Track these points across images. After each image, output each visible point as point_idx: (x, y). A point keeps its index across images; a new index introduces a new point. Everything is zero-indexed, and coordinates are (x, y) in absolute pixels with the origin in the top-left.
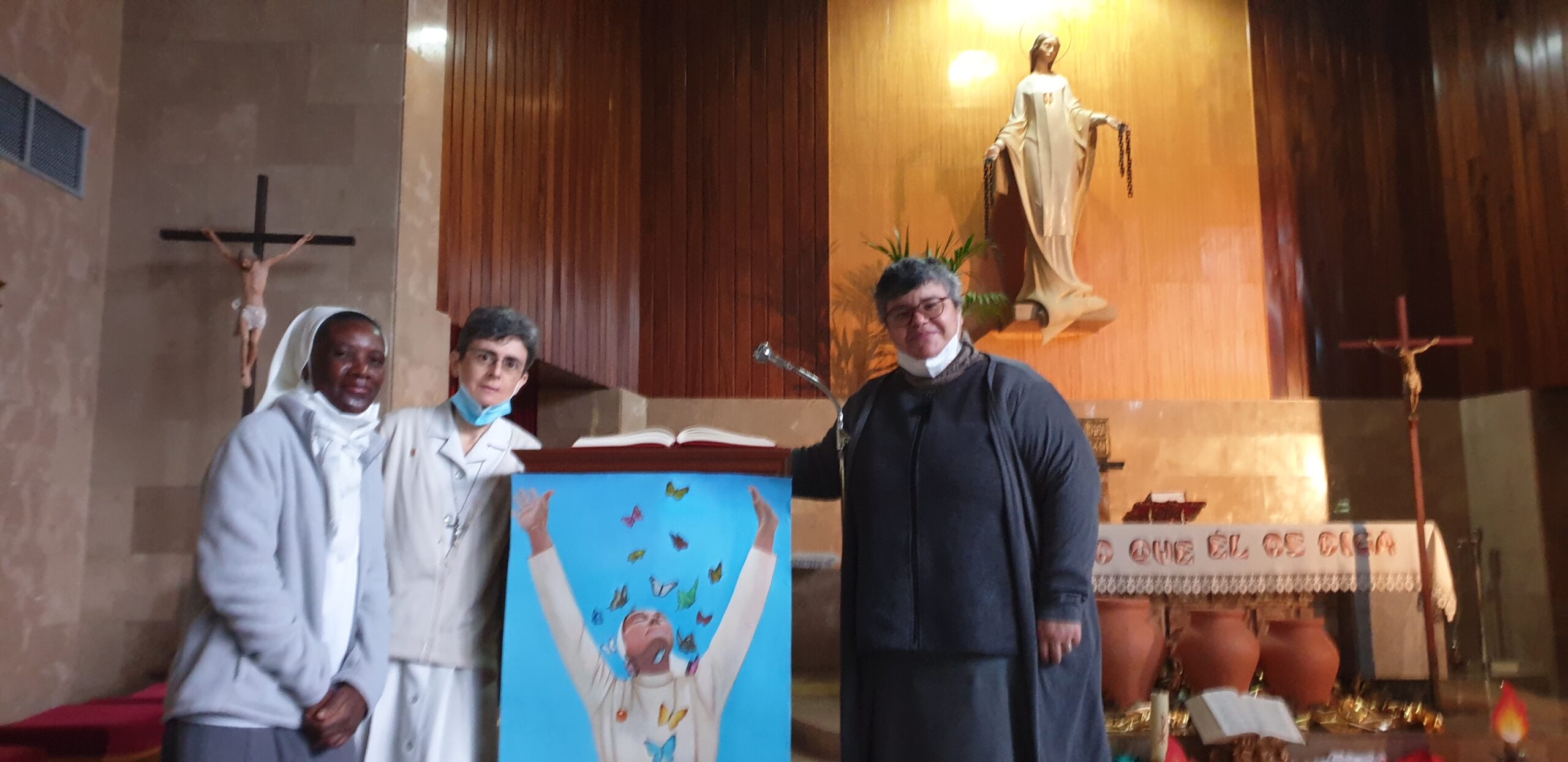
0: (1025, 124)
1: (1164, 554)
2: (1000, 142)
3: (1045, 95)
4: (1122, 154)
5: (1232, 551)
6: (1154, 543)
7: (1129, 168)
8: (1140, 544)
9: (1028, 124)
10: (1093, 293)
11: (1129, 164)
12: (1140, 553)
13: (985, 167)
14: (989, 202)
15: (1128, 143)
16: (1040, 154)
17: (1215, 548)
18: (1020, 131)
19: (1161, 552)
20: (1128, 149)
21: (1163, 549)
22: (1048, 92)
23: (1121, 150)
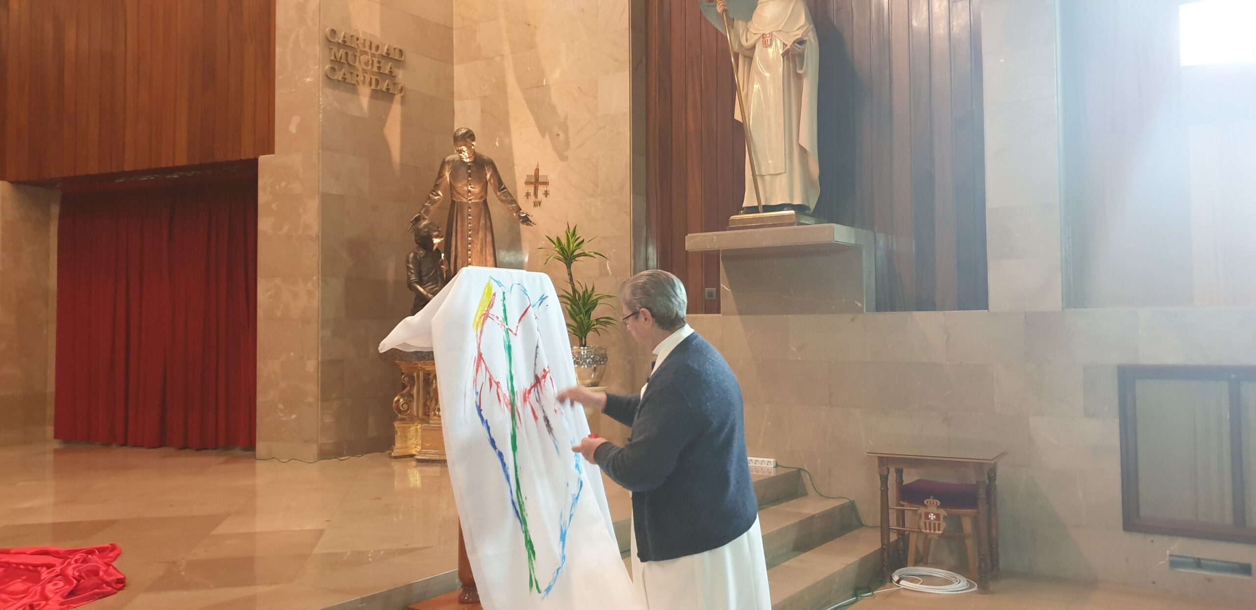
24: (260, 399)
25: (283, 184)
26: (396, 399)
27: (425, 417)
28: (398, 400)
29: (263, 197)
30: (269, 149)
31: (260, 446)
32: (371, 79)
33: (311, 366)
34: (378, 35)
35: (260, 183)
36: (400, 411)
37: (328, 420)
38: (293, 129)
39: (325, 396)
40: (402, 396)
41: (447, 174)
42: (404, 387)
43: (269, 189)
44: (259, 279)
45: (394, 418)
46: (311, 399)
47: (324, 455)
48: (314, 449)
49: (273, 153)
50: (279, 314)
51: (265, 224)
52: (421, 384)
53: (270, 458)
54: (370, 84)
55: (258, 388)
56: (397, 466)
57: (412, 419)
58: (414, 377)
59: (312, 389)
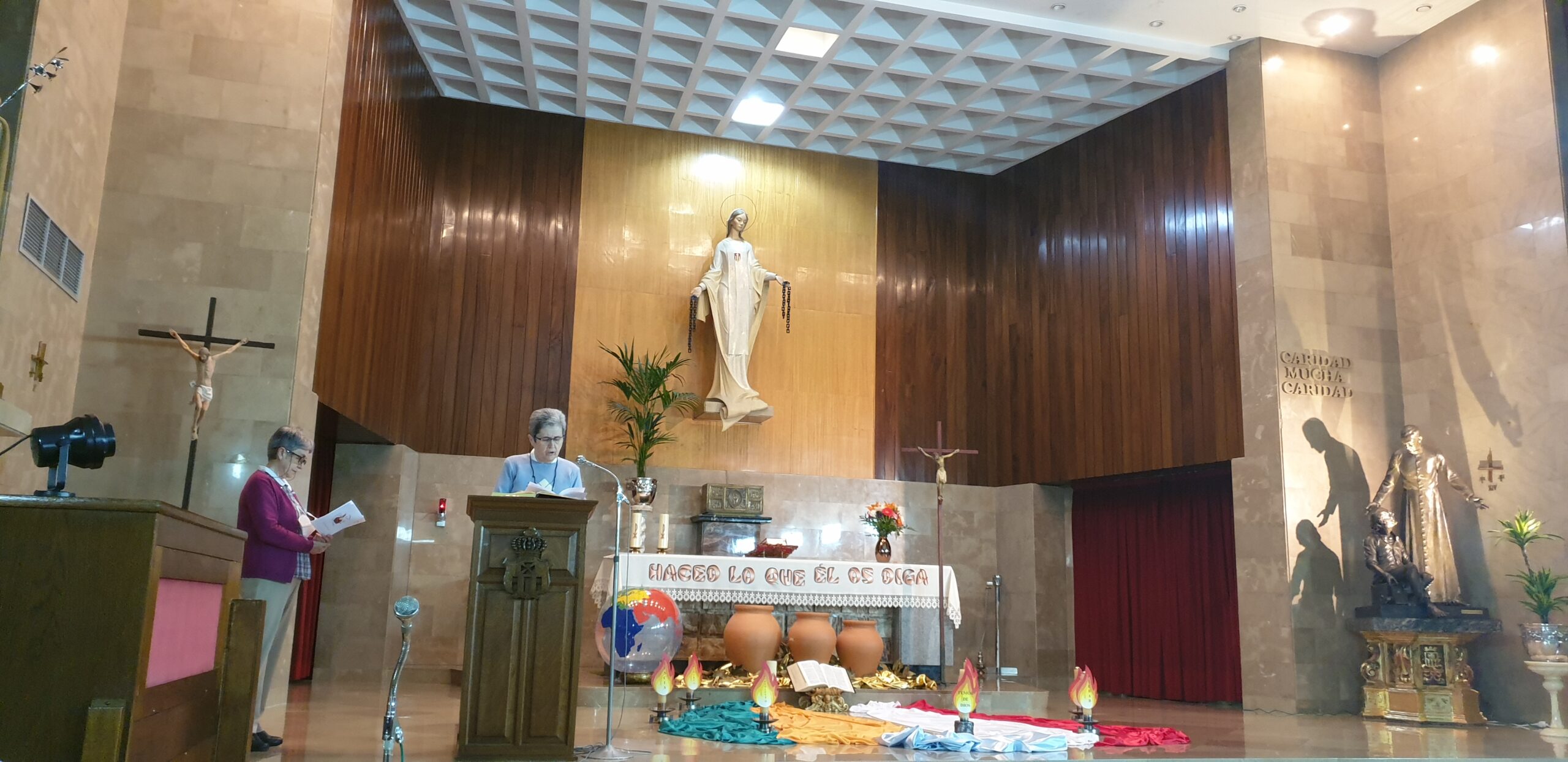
0: (721, 273)
1: (786, 578)
2: (702, 284)
3: (735, 254)
4: (784, 303)
5: (829, 579)
6: (781, 571)
7: (788, 312)
8: (772, 571)
9: (723, 274)
10: (758, 397)
11: (789, 309)
12: (772, 577)
13: (691, 302)
14: (692, 327)
15: (789, 295)
16: (730, 295)
17: (819, 575)
18: (716, 278)
19: (784, 577)
20: (789, 299)
21: (786, 575)
22: (738, 252)
23: (784, 300)
24: (1244, 659)
25: (1253, 481)
26: (1363, 665)
27: (1391, 683)
28: (1365, 667)
29: (1236, 493)
30: (1240, 453)
31: (1247, 700)
32: (1323, 388)
33: (1285, 632)
34: (1327, 350)
35: (1234, 480)
36: (1368, 677)
37: (1304, 680)
38: (1259, 436)
39: (1299, 659)
40: (1369, 663)
41: (1397, 466)
42: (1370, 655)
43: (1241, 485)
44: (1237, 559)
45: (1363, 682)
46: (1287, 661)
47: (1300, 711)
48: (1293, 704)
49: (1244, 456)
50: (1255, 588)
51: (1239, 514)
52: (1387, 654)
53: (1256, 710)
54: (1323, 393)
55: (1242, 650)
56: (1369, 726)
57: (1379, 685)
58: (1378, 647)
59: (1287, 653)
